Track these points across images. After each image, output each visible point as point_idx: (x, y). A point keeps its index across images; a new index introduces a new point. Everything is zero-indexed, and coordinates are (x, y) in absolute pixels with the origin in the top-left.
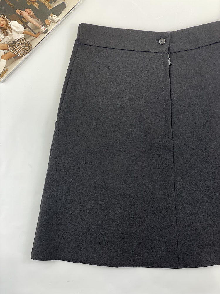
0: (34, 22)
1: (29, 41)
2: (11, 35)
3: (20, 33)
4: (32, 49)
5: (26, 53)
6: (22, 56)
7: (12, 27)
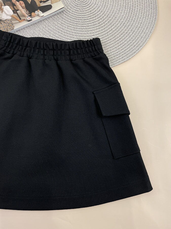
0: (23, 11)
1: (13, 23)
2: (1, 15)
3: (9, 16)
4: (14, 29)
7: (4, 10)
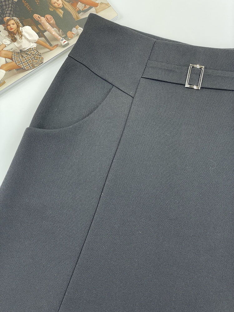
0: (52, 31)
1: (41, 54)
2: (20, 42)
3: (32, 42)
4: (43, 63)
5: (34, 67)
6: (28, 70)
7: (24, 33)
